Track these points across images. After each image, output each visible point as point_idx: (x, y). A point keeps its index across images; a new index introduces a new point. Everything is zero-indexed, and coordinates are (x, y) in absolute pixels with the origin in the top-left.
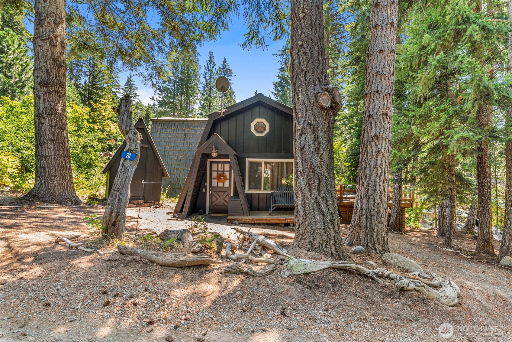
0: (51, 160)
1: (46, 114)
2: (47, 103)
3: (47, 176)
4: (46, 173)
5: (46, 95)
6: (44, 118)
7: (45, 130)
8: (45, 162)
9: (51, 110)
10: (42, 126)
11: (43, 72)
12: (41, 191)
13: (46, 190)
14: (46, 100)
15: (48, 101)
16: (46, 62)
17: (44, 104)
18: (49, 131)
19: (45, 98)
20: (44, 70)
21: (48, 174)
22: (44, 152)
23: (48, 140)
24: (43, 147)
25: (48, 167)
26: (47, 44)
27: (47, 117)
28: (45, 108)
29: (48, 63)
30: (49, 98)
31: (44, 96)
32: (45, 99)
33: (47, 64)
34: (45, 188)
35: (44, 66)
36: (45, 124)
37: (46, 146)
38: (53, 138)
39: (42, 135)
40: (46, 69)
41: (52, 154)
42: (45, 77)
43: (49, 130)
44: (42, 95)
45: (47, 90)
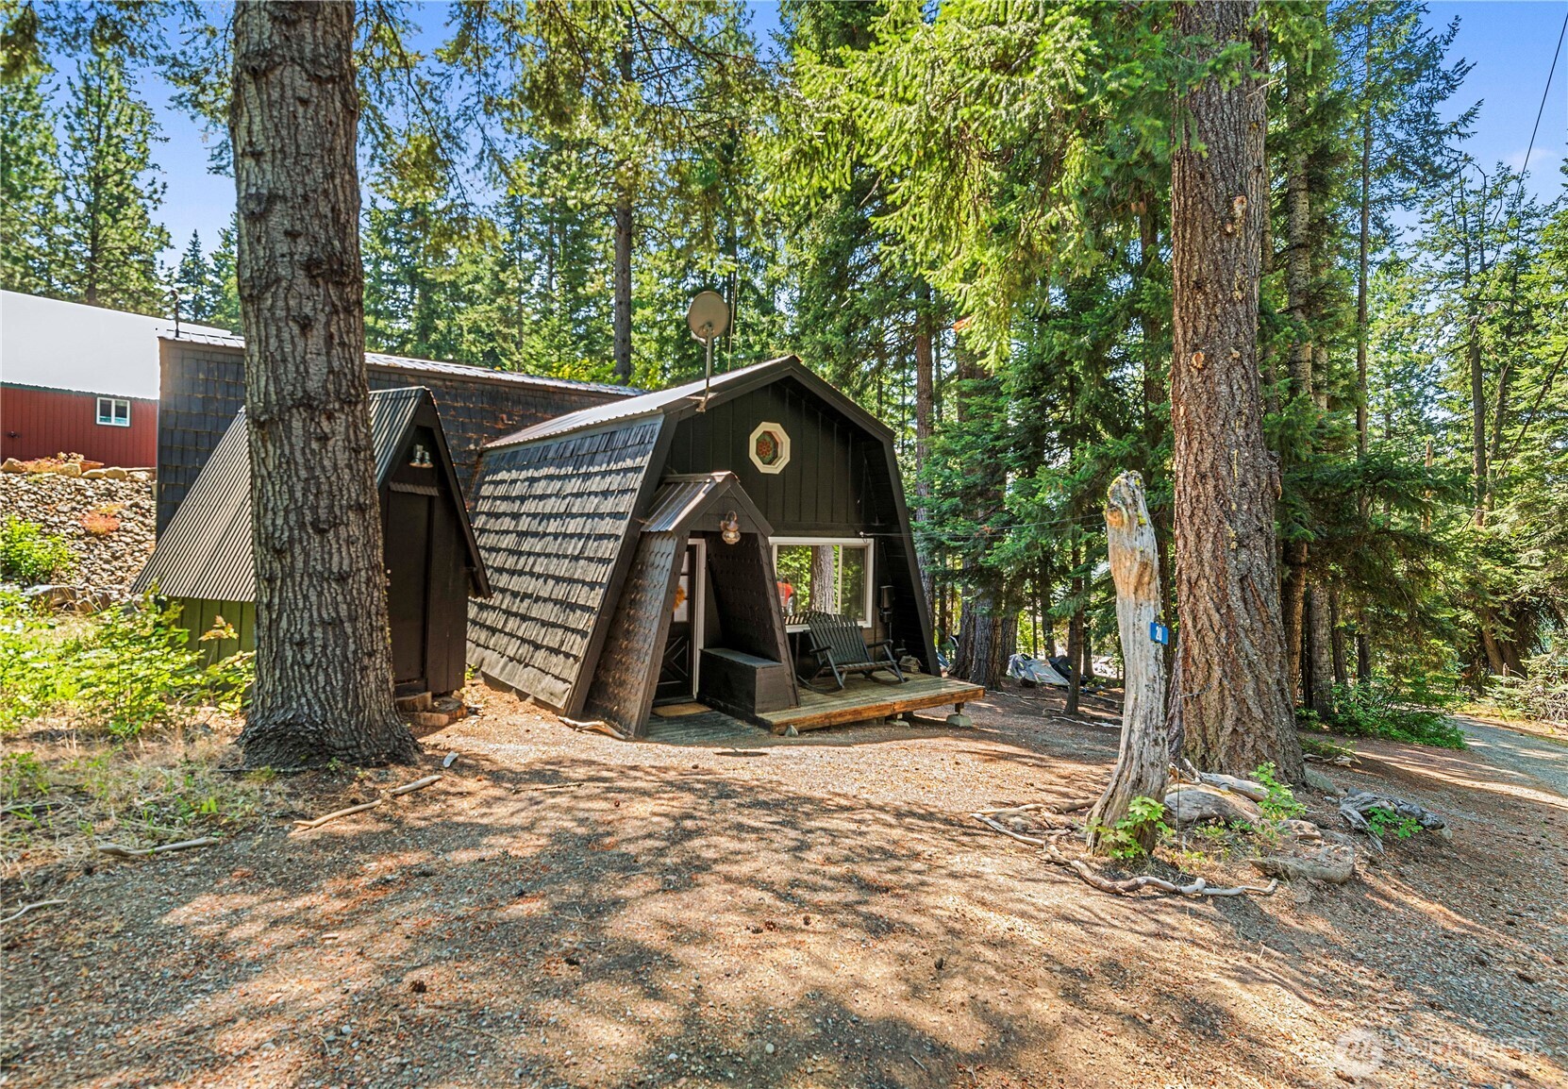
0: (360, 593)
1: (338, 398)
2: (336, 351)
3: (350, 656)
4: (346, 646)
5: (335, 318)
6: (330, 417)
7: (335, 467)
8: (340, 598)
9: (353, 382)
10: (325, 446)
11: (319, 215)
12: (335, 722)
13: (350, 714)
14: (336, 340)
15: (342, 344)
16: (332, 177)
17: (328, 354)
18: (351, 469)
19: (333, 329)
20: (325, 209)
21: (352, 647)
22: (336, 558)
23: (350, 507)
24: (331, 535)
25: (353, 619)
26: (333, 102)
27: (342, 409)
28: (331, 371)
29: (338, 181)
30: (348, 333)
31: (328, 324)
32: (331, 336)
33: (335, 186)
34: (345, 707)
35: (325, 192)
36: (331, 443)
37: (342, 530)
38: (362, 500)
39: (325, 487)
40: (333, 210)
41: (361, 565)
42: (329, 241)
43: (349, 466)
44: (322, 318)
45: (341, 299)
